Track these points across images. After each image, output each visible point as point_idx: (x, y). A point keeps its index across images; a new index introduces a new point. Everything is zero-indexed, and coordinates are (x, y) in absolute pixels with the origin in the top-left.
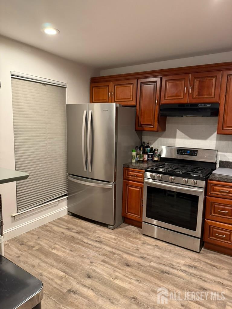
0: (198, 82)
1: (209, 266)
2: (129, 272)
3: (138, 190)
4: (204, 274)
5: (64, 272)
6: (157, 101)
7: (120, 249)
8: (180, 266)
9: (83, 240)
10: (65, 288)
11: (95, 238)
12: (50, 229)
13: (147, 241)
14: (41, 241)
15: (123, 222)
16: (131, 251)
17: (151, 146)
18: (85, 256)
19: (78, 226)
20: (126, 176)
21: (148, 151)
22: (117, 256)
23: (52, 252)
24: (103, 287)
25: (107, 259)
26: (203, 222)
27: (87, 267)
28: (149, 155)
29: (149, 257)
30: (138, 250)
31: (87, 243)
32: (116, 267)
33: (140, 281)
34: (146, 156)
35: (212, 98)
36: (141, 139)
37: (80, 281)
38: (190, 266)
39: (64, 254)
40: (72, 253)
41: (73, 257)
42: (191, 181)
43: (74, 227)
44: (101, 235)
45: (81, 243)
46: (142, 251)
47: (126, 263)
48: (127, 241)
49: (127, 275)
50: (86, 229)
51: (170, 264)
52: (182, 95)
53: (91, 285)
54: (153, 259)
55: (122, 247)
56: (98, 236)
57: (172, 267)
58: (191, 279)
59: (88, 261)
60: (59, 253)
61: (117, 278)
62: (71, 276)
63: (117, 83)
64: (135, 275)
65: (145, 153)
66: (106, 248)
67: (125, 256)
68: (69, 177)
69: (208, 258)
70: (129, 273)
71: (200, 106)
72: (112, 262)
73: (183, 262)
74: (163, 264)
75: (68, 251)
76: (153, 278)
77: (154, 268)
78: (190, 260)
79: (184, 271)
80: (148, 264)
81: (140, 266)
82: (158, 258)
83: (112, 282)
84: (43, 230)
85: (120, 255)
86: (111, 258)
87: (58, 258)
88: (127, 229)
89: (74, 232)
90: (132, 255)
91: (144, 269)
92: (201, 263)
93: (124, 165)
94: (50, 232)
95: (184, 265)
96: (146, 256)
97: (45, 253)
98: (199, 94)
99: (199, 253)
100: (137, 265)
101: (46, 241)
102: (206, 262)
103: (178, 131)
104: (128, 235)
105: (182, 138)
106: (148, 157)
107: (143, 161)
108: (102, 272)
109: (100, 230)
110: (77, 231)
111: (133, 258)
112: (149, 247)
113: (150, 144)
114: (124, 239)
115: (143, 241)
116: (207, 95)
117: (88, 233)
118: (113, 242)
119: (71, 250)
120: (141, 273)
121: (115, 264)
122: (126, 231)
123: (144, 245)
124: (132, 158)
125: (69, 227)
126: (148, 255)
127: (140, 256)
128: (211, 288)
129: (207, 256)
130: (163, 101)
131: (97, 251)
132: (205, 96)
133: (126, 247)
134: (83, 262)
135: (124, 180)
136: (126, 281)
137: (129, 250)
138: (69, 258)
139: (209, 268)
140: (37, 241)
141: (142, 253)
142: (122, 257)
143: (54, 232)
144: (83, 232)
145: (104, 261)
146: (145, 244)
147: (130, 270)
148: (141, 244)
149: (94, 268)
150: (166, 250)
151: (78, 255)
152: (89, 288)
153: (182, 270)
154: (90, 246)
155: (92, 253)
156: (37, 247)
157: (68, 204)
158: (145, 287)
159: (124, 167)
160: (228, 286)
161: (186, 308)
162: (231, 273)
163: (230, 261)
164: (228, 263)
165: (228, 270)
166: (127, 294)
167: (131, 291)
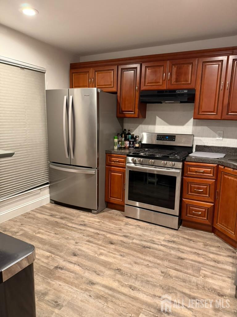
0: (175, 69)
1: (186, 240)
2: (113, 248)
3: (121, 175)
4: (182, 247)
5: (50, 252)
6: (137, 88)
7: (104, 230)
8: (160, 241)
9: (68, 224)
10: (52, 265)
11: (80, 222)
12: (33, 216)
13: (129, 222)
14: (24, 227)
15: (106, 208)
16: (114, 231)
17: (132, 134)
18: (70, 238)
19: (61, 213)
20: (109, 162)
21: (130, 138)
22: (101, 236)
23: (37, 236)
24: (89, 263)
25: (92, 240)
26: (181, 201)
27: (72, 247)
28: (130, 142)
29: (131, 235)
30: (121, 230)
31: (71, 227)
32: (101, 245)
33: (124, 255)
34: (127, 143)
35: (189, 84)
36: (122, 126)
37: (67, 259)
38: (169, 241)
39: (49, 237)
40: (57, 236)
41: (58, 240)
42: (170, 163)
43: (58, 214)
44: (85, 219)
45: (66, 227)
46: (125, 231)
47: (109, 242)
48: (110, 223)
49: (111, 251)
50: (69, 215)
51: (151, 240)
52: (161, 81)
53: (77, 262)
55: (106, 228)
56: (82, 220)
57: (153, 242)
58: (170, 251)
59: (73, 242)
60: (44, 237)
61: (101, 254)
62: (57, 255)
63: (97, 69)
64: (119, 251)
65: (126, 140)
66: (90, 230)
67: (109, 235)
68: (50, 165)
69: (185, 233)
70: (113, 250)
71: (178, 92)
72: (96, 242)
73: (163, 238)
74: (145, 241)
75: (52, 235)
76: (135, 252)
77: (136, 244)
78: (169, 236)
79: (164, 246)
80: (131, 241)
81: (124, 244)
82: (140, 236)
83: (97, 258)
84: (26, 217)
85: (104, 235)
86: (95, 238)
87: (43, 241)
88: (110, 213)
89: (58, 218)
90: (115, 234)
91: (127, 245)
92: (179, 238)
93: (106, 151)
94: (33, 219)
95: (164, 240)
96: (129, 235)
97: (29, 238)
98: (177, 80)
99: (177, 230)
100: (120, 242)
101: (30, 227)
102: (183, 237)
103: (157, 117)
104: (111, 218)
105: (161, 124)
106: (130, 144)
107: (125, 148)
108: (87, 251)
109: (84, 215)
110: (60, 217)
111: (117, 236)
112: (131, 227)
113: (131, 131)
114: (107, 221)
115: (126, 222)
116: (184, 81)
117: (72, 218)
118: (96, 224)
119: (56, 234)
120: (124, 249)
121: (100, 242)
122: (109, 214)
124: (114, 144)
125: (52, 214)
126: (131, 234)
127: (123, 235)
128: (188, 258)
129: (185, 232)
130: (143, 88)
131: (81, 233)
132: (183, 83)
133: (109, 228)
134: (68, 243)
135: (107, 167)
136: (111, 256)
137: (112, 231)
138: (54, 240)
139: (186, 242)
140: (21, 228)
141: (125, 232)
142: (106, 237)
143: (38, 219)
144: (66, 218)
145: (89, 241)
146: (127, 224)
147: (114, 247)
148: (124, 225)
149: (79, 247)
150: (147, 229)
151: (63, 238)
152: (75, 264)
153: (161, 245)
154: (75, 229)
155: (76, 235)
156: (21, 233)
157: (50, 193)
158: (129, 260)
159: (106, 153)
160: (202, 255)
161: (166, 275)
162: (206, 245)
163: (205, 235)
164: (203, 237)
165: (203, 242)
166: (112, 267)
167: (115, 264)
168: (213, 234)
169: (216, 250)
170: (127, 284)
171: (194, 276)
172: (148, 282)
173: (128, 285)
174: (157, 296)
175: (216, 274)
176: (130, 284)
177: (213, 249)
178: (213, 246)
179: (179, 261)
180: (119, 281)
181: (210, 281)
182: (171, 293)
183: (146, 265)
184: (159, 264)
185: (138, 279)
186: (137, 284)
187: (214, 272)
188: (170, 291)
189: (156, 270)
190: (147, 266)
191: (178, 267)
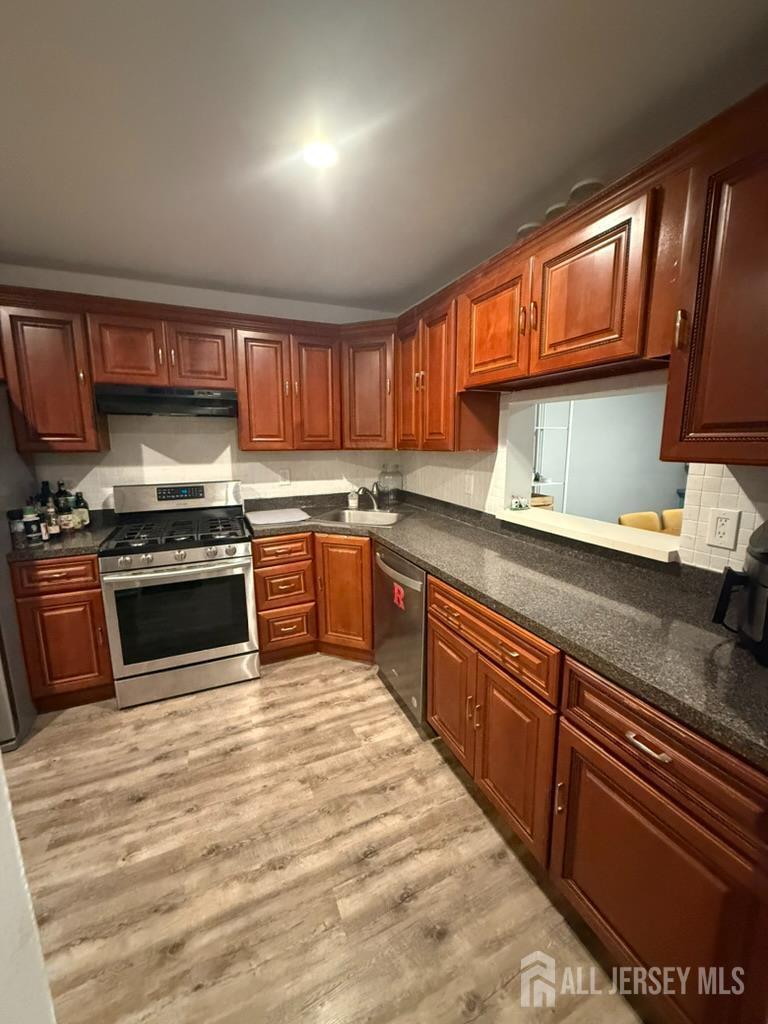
0: (185, 342)
1: (289, 689)
2: (154, 810)
3: (81, 609)
4: (294, 707)
6: (81, 375)
8: (247, 719)
13: (144, 718)
15: (40, 713)
16: (119, 764)
20: (27, 585)
22: (87, 801)
24: (113, 902)
25: (64, 832)
26: (259, 618)
29: (174, 746)
30: (136, 749)
32: (110, 827)
33: (196, 806)
35: (221, 379)
42: (221, 550)
46: (150, 746)
47: (129, 800)
48: (89, 749)
49: (153, 821)
51: (227, 729)
52: (153, 366)
53: (69, 934)
54: (187, 744)
55: (84, 771)
57: (233, 730)
58: (281, 728)
61: (132, 849)
64: (176, 805)
67: (111, 785)
69: (277, 677)
70: (156, 813)
71: (197, 395)
72: (86, 827)
73: (247, 710)
74: (216, 739)
76: (218, 779)
77: (201, 759)
78: (255, 699)
79: (263, 724)
80: (186, 761)
81: (172, 778)
82: (196, 733)
83: (128, 868)
85: (95, 792)
86: (73, 821)
88: (65, 723)
90: (129, 770)
91: (184, 776)
92: (275, 692)
93: (7, 556)
95: (253, 713)
96: (166, 749)
98: (193, 369)
99: (259, 678)
100: (162, 781)
102: (281, 686)
104: (80, 736)
105: (156, 463)
108: (75, 874)
111: (139, 772)
112: (157, 726)
113: (66, 485)
114: (73, 750)
115: (132, 723)
116: (210, 373)
118: (45, 779)
120: (183, 791)
121: (100, 821)
122: (66, 727)
123: (143, 729)
126: (169, 743)
127: (152, 757)
128: (317, 721)
130: (99, 377)
132: (206, 376)
133: (98, 764)
135: (20, 600)
136: (164, 835)
141: (152, 750)
142: (108, 793)
145: (57, 844)
146: (142, 726)
147: (154, 805)
148: (135, 732)
150: (199, 710)
152: (66, 947)
153: (256, 726)
158: (217, 809)
159: (10, 563)
160: (333, 701)
161: (312, 781)
162: (324, 680)
163: (309, 664)
164: (311, 668)
165: (317, 677)
166: (189, 858)
167: (194, 844)
168: (318, 654)
169: (344, 680)
170: (258, 867)
171: (353, 748)
172: (294, 824)
173: (262, 866)
174: (333, 837)
175: (375, 722)
176: (265, 859)
177: (339, 681)
178: (336, 676)
179: (310, 736)
180: (237, 878)
181: (377, 739)
182: (347, 810)
183: (262, 791)
184: (283, 770)
185: (271, 835)
186: (280, 847)
187: (372, 720)
188: (345, 806)
189: (288, 787)
190: (267, 790)
191: (319, 751)
